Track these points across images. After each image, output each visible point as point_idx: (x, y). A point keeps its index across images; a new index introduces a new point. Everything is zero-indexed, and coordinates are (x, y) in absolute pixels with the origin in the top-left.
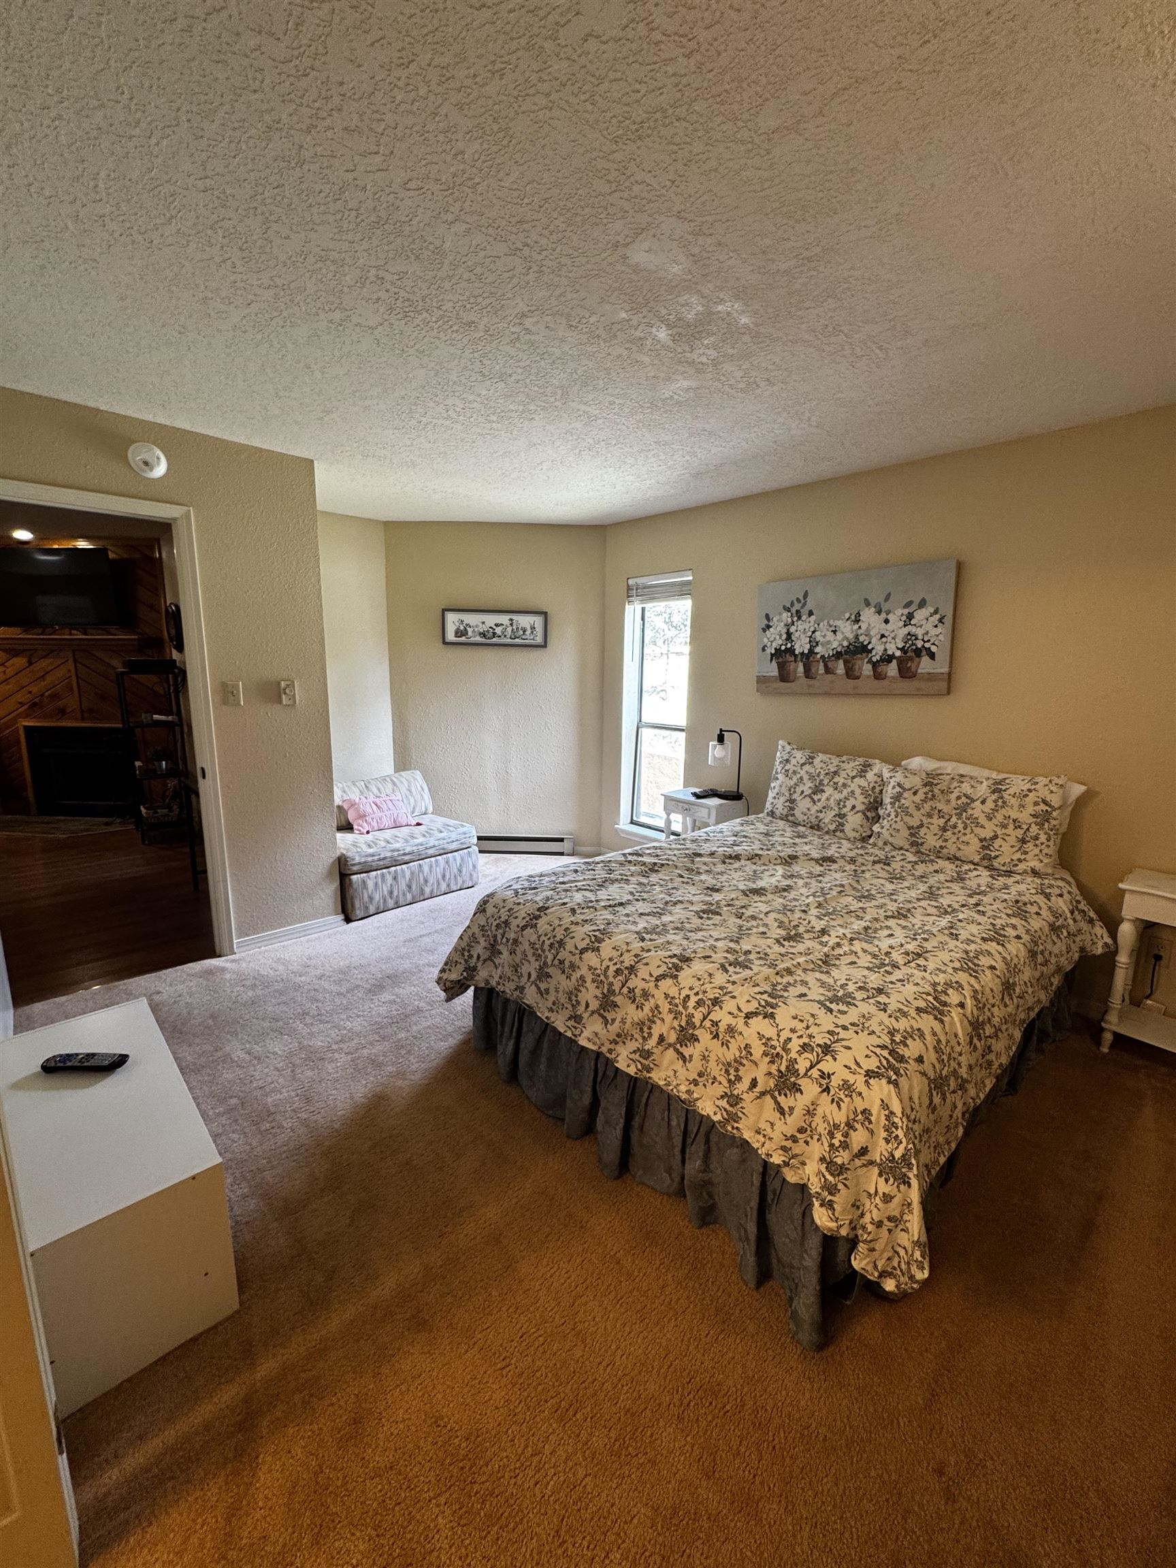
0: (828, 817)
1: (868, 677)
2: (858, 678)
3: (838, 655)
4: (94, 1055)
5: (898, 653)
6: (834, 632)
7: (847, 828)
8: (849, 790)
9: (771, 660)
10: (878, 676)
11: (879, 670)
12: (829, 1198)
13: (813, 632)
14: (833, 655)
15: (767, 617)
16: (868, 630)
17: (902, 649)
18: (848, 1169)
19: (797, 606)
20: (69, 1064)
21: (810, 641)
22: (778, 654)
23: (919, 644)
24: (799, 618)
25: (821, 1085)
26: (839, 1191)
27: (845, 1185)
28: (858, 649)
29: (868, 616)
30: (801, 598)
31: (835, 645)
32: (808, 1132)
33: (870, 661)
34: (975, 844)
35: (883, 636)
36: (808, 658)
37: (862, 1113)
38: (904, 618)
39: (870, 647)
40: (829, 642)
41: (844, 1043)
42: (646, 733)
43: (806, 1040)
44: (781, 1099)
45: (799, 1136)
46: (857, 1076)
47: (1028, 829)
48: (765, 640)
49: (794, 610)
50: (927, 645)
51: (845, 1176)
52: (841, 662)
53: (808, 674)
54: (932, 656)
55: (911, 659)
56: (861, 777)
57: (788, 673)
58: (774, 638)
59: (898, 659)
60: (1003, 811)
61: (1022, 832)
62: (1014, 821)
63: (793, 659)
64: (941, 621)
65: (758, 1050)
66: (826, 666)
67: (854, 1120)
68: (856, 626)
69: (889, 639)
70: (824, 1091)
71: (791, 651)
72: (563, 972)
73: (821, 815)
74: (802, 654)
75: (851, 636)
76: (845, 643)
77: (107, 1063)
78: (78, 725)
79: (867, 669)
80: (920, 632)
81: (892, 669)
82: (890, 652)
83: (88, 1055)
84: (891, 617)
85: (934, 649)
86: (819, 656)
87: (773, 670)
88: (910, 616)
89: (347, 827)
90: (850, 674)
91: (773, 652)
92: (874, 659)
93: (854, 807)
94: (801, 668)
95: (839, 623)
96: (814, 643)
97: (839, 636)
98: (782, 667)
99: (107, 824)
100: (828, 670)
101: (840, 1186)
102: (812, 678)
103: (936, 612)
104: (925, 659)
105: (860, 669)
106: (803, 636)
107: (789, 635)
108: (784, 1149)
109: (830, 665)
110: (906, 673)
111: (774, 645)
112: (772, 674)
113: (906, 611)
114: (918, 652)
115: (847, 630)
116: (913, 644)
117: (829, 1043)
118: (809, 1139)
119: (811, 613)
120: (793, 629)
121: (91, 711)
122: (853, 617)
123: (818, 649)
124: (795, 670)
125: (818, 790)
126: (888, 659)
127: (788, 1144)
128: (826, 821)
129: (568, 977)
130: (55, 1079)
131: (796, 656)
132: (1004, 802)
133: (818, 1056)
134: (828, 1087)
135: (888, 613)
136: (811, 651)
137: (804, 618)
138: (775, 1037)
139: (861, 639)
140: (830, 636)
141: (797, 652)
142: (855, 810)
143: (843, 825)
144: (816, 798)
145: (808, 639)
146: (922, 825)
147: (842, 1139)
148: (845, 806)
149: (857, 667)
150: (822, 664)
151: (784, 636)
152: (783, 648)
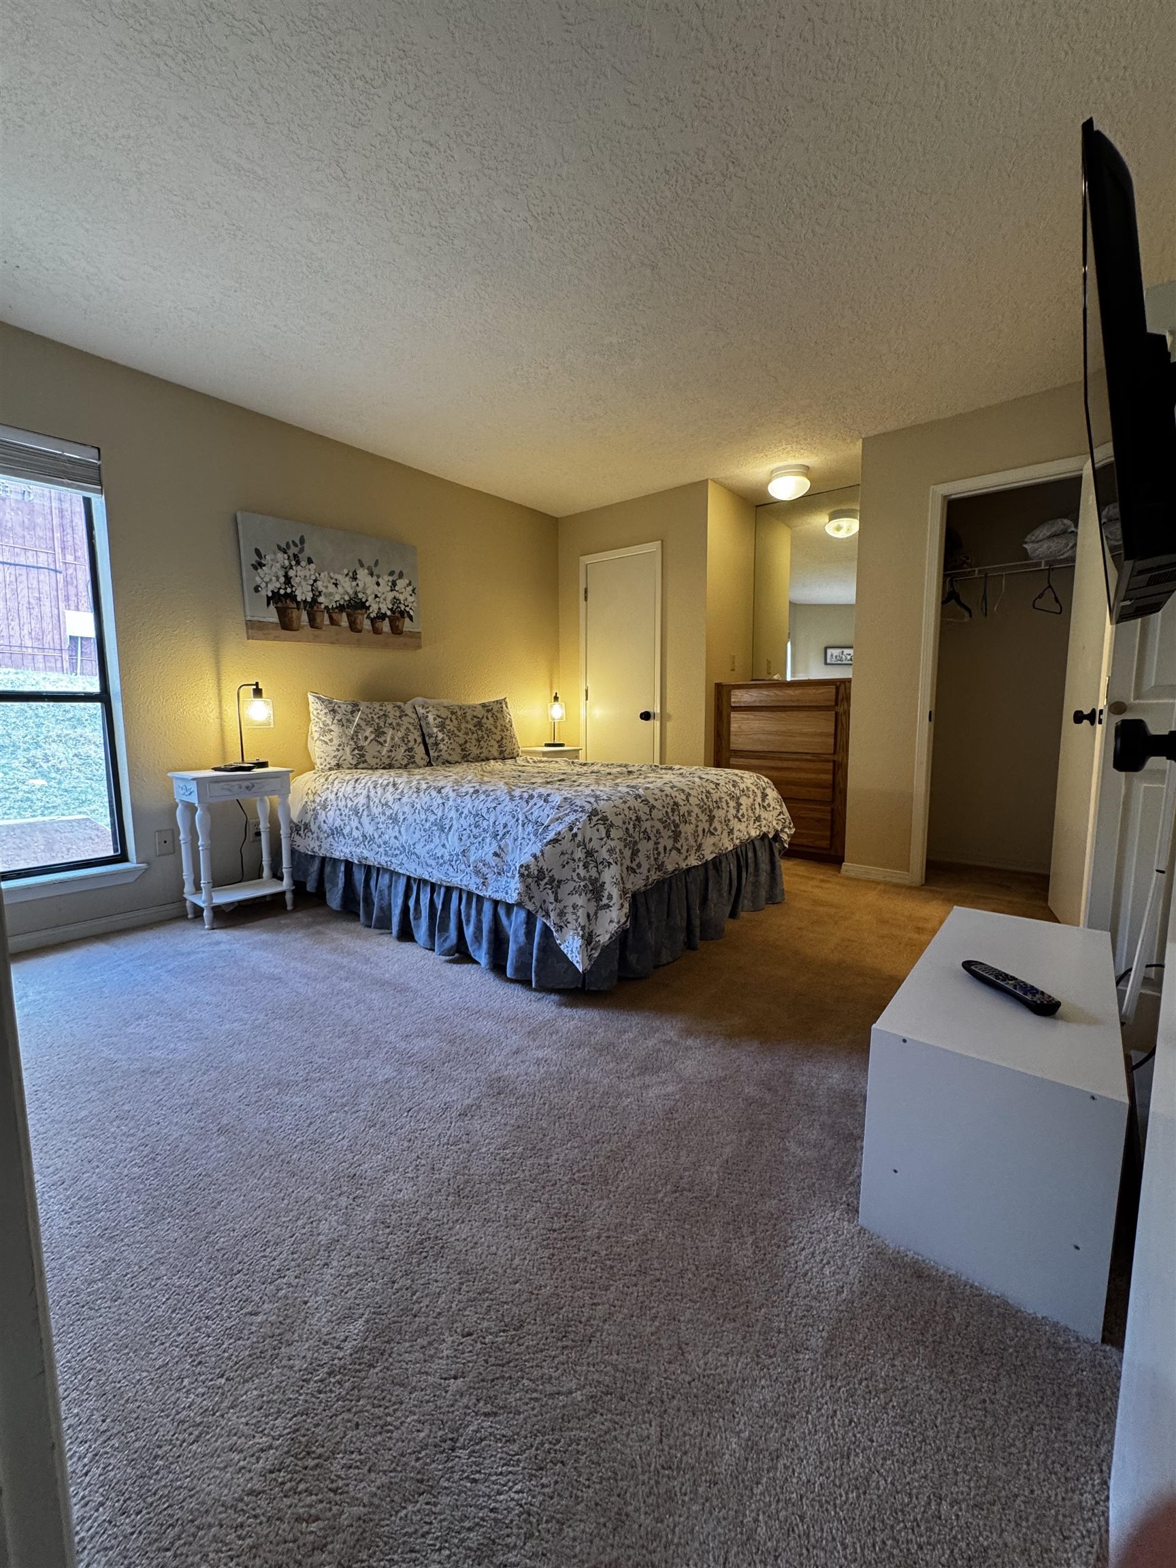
1: (369, 631)
2: (360, 631)
3: (341, 608)
5: (389, 613)
6: (336, 585)
9: (268, 604)
10: (376, 631)
11: (377, 625)
13: (315, 581)
14: (337, 607)
15: (258, 552)
16: (364, 588)
17: (391, 610)
19: (293, 550)
21: (312, 590)
22: (275, 598)
23: (403, 607)
24: (298, 563)
28: (356, 606)
29: (362, 574)
30: (298, 542)
31: (337, 597)
33: (368, 617)
35: (376, 596)
36: (312, 607)
38: (390, 584)
39: (367, 604)
40: (331, 594)
48: (258, 579)
49: (291, 552)
50: (407, 609)
52: (344, 615)
53: (313, 622)
54: (411, 618)
55: (398, 619)
57: (291, 620)
58: (271, 579)
59: (389, 617)
63: (295, 606)
64: (413, 591)
66: (331, 618)
68: (354, 584)
69: (381, 600)
71: (292, 597)
74: (305, 601)
75: (351, 592)
76: (347, 598)
79: (367, 624)
80: (402, 598)
81: (386, 626)
82: (383, 611)
84: (380, 580)
85: (411, 613)
86: (323, 606)
87: (272, 616)
88: (394, 584)
90: (354, 627)
91: (270, 594)
92: (372, 616)
94: (305, 617)
95: (339, 577)
96: (317, 594)
97: (340, 590)
98: (282, 613)
100: (333, 622)
102: (317, 628)
103: (410, 584)
104: (407, 620)
105: (362, 623)
106: (303, 583)
107: (288, 580)
109: (335, 616)
110: (396, 630)
111: (271, 587)
112: (271, 620)
113: (391, 578)
114: (402, 613)
115: (347, 585)
116: (398, 607)
119: (310, 561)
120: (291, 573)
122: (351, 574)
123: (321, 599)
124: (299, 618)
126: (382, 617)
131: (298, 603)
135: (378, 577)
136: (314, 600)
137: (303, 563)
139: (360, 595)
140: (332, 588)
141: (299, 599)
145: (310, 588)
149: (358, 621)
150: (326, 616)
151: (282, 579)
152: (282, 592)
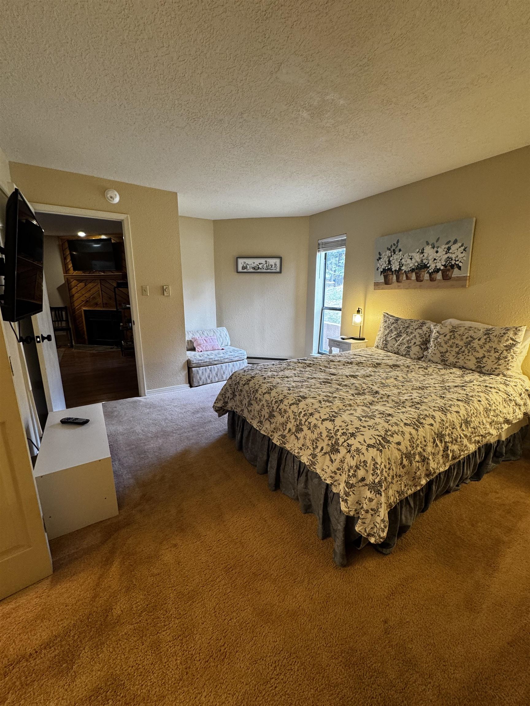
0: (403, 348)
1: (427, 280)
2: (422, 281)
3: (413, 270)
4: (78, 419)
5: (442, 268)
6: (411, 259)
7: (411, 353)
8: (414, 335)
9: (381, 274)
10: (432, 279)
11: (433, 276)
12: (346, 498)
13: (401, 260)
14: (410, 270)
15: (380, 254)
16: (427, 257)
17: (444, 266)
18: (355, 486)
19: (394, 247)
20: (69, 421)
21: (399, 264)
22: (384, 271)
23: (453, 262)
24: (395, 253)
25: (347, 449)
26: (350, 495)
27: (353, 493)
28: (423, 266)
29: (428, 250)
30: (396, 243)
31: (411, 265)
32: (341, 470)
33: (428, 272)
34: (474, 361)
35: (435, 259)
36: (398, 273)
37: (363, 462)
38: (445, 250)
39: (428, 265)
40: (408, 264)
41: (361, 433)
42: (326, 312)
43: (345, 431)
44: (332, 456)
45: (337, 471)
46: (363, 446)
47: (501, 353)
48: (378, 265)
49: (392, 250)
50: (457, 263)
51: (353, 489)
52: (414, 274)
53: (398, 280)
54: (459, 268)
55: (449, 270)
56: (420, 329)
57: (389, 280)
58: (383, 264)
59: (442, 270)
60: (489, 344)
61: (499, 354)
62: (495, 349)
63: (391, 273)
64: (464, 250)
65: (325, 434)
66: (407, 276)
67: (360, 465)
68: (422, 255)
69: (438, 261)
70: (348, 452)
71: (390, 269)
72: (257, 403)
73: (399, 347)
74: (396, 270)
75: (419, 260)
76: (416, 264)
77: (81, 421)
78: (101, 309)
79: (427, 276)
80: (453, 256)
81: (439, 276)
82: (438, 267)
83: (76, 419)
84: (439, 250)
85: (460, 264)
86: (403, 271)
87: (382, 279)
88: (449, 249)
89: (194, 349)
90: (418, 279)
91: (382, 270)
92: (430, 271)
93: (415, 343)
94: (395, 277)
95: (413, 254)
96: (401, 265)
97: (413, 261)
98: (386, 277)
99: (111, 348)
100: (408, 278)
101: (351, 493)
102: (400, 282)
103: (462, 245)
104: (456, 270)
105: (423, 276)
106: (396, 262)
107: (389, 261)
108: (331, 477)
109: (409, 275)
110: (446, 277)
111: (383, 267)
112: (381, 281)
113: (447, 246)
114: (452, 267)
115: (417, 258)
116: (450, 263)
117: (354, 432)
118: (341, 473)
119: (400, 250)
120: (391, 259)
121: (106, 304)
122: (420, 251)
123: (403, 268)
124: (392, 278)
125: (399, 335)
126: (437, 271)
127: (333, 475)
128: (402, 350)
129: (258, 405)
130: (65, 425)
131: (392, 272)
132: (490, 340)
133: (348, 437)
134: (350, 450)
135: (438, 247)
136: (400, 269)
137: (397, 253)
138: (332, 429)
139: (424, 262)
140: (409, 261)
141: (393, 270)
142: (416, 345)
143: (409, 352)
144: (397, 339)
145: (398, 263)
146: (447, 351)
147: (353, 473)
148: (411, 343)
149: (422, 276)
150: (405, 275)
151: (387, 263)
152: (387, 268)
